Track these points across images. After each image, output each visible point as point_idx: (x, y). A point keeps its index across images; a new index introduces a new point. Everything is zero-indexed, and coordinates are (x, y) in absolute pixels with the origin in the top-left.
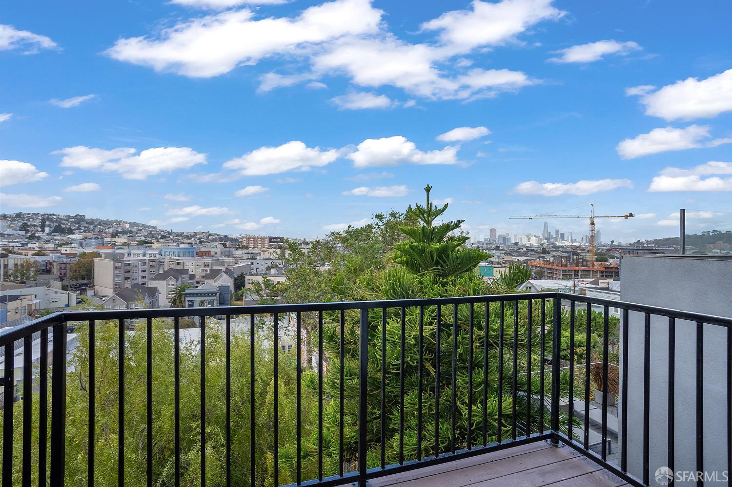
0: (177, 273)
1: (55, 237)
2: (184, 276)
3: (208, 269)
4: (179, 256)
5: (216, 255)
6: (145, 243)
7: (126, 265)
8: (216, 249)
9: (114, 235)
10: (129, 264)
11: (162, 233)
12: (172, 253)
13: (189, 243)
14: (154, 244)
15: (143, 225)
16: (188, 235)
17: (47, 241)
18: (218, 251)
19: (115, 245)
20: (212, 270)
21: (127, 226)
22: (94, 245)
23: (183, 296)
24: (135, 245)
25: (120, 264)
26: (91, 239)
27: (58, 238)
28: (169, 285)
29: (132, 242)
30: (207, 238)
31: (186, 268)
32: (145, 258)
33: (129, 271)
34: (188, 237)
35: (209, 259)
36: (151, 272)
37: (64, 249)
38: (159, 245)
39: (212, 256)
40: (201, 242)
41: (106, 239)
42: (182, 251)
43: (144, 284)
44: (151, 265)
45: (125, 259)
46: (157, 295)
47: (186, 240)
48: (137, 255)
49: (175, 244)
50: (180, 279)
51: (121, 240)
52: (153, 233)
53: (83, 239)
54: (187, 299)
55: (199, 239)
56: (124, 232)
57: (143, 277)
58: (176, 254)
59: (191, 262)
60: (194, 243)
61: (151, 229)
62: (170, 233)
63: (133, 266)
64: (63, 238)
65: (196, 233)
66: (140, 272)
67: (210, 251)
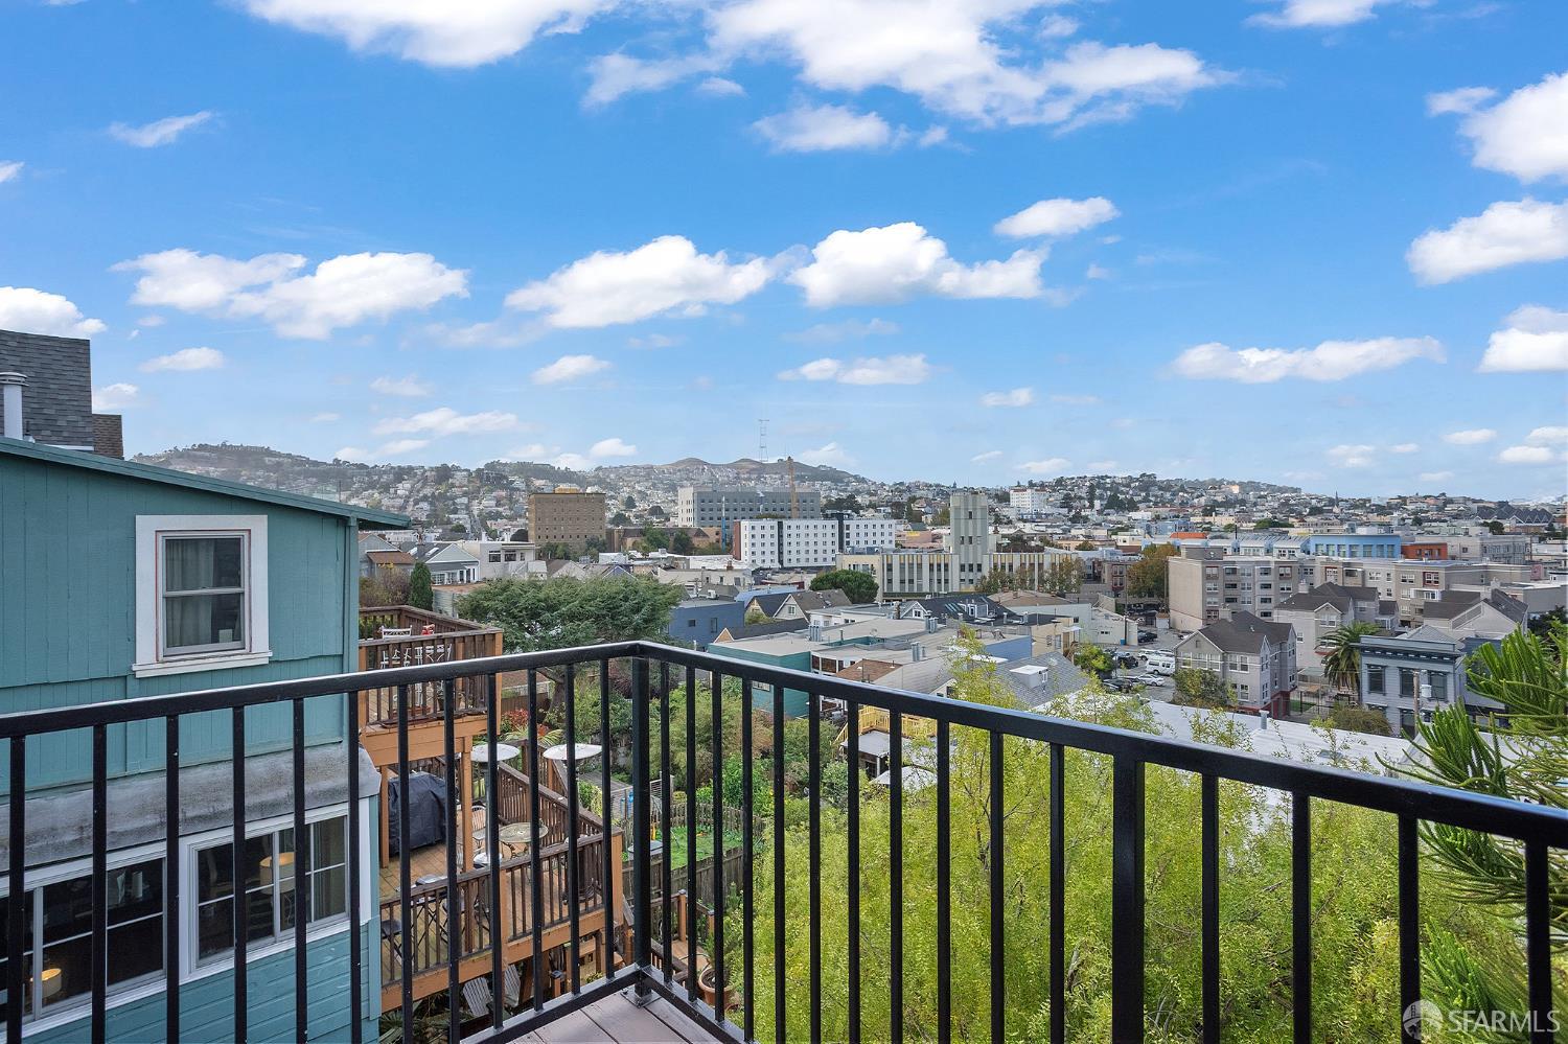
0: (1347, 594)
1: (1109, 518)
2: (1362, 604)
3: (1437, 591)
4: (1352, 555)
5: (1465, 555)
6: (1273, 526)
7: (1228, 571)
8: (1469, 538)
9: (1209, 510)
10: (1234, 571)
11: (1314, 501)
12: (1335, 548)
13: (1381, 525)
14: (1293, 527)
15: (1269, 486)
16: (1383, 503)
17: (1096, 524)
18: (1474, 544)
19: (1209, 530)
20: (1445, 594)
21: (1236, 490)
22: (1170, 530)
23: (1357, 652)
24: (1251, 531)
25: (1215, 571)
26: (1165, 519)
27: (1113, 518)
28: (1323, 623)
29: (1244, 525)
30: (1440, 509)
31: (1370, 584)
32: (1269, 558)
33: (1234, 586)
34: (1382, 510)
35: (1438, 566)
36: (1283, 589)
37: (1122, 539)
38: (1302, 530)
39: (1453, 558)
40: (1418, 522)
41: (1193, 520)
42: (1361, 543)
43: (1266, 614)
44: (1282, 575)
45: (1225, 559)
46: (1289, 642)
47: (1374, 517)
48: (1252, 551)
49: (1346, 527)
50: (1351, 612)
51: (1222, 520)
52: (1292, 502)
53: (1153, 520)
54: (1366, 660)
55: (1414, 513)
56: (1228, 504)
57: (1264, 601)
58: (1347, 549)
59: (1385, 570)
60: (1395, 523)
61: (1286, 495)
62: (1332, 502)
63: (1243, 574)
64: (1120, 519)
65: (1404, 500)
66: (1257, 587)
67: (1446, 544)
